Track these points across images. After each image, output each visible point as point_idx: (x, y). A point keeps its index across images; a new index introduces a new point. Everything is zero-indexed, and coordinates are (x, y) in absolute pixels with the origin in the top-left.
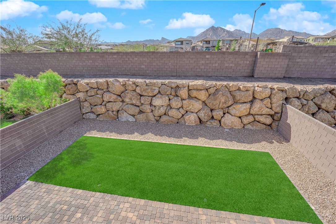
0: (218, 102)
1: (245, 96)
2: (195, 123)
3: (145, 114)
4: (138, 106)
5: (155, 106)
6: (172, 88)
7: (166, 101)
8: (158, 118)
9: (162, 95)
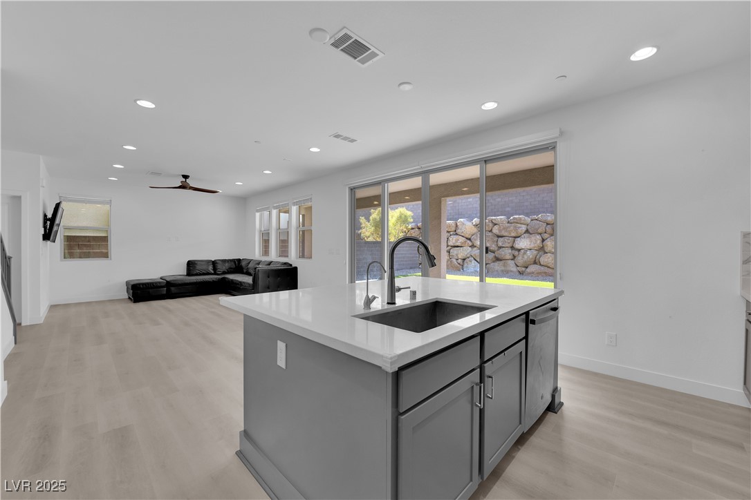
3: (503, 262)
4: (494, 252)
5: (519, 250)
6: (548, 224)
7: (536, 241)
8: (524, 269)
9: (531, 234)
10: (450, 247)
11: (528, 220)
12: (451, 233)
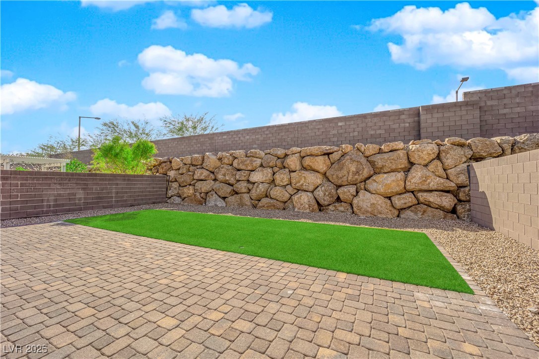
0: (345, 173)
1: (391, 159)
2: (309, 208)
3: (239, 195)
4: (232, 185)
5: (254, 183)
6: (279, 158)
7: (267, 174)
8: (257, 202)
9: (264, 167)
10: (195, 181)
11: (262, 154)
12: (198, 167)
